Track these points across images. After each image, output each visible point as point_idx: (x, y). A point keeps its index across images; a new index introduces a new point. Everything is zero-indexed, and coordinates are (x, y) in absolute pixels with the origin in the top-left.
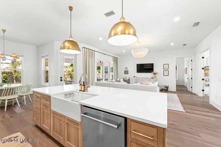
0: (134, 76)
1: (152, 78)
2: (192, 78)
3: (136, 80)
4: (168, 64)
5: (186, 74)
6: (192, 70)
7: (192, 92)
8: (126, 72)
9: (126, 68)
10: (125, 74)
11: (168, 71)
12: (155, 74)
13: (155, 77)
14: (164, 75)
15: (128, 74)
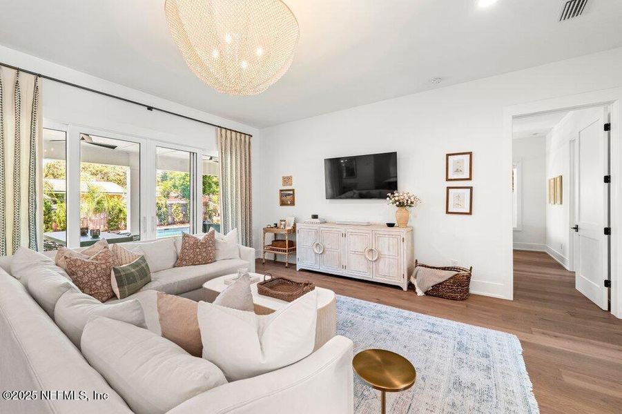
0: (315, 217)
1: (391, 225)
2: (607, 231)
3: (317, 232)
4: (470, 154)
5: (557, 206)
6: (607, 179)
7: (613, 312)
8: (287, 198)
9: (287, 180)
10: (283, 203)
11: (471, 188)
12: (401, 205)
13: (405, 223)
14: (447, 212)
15: (293, 204)
